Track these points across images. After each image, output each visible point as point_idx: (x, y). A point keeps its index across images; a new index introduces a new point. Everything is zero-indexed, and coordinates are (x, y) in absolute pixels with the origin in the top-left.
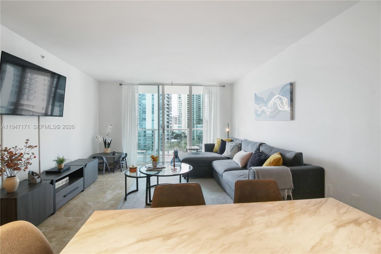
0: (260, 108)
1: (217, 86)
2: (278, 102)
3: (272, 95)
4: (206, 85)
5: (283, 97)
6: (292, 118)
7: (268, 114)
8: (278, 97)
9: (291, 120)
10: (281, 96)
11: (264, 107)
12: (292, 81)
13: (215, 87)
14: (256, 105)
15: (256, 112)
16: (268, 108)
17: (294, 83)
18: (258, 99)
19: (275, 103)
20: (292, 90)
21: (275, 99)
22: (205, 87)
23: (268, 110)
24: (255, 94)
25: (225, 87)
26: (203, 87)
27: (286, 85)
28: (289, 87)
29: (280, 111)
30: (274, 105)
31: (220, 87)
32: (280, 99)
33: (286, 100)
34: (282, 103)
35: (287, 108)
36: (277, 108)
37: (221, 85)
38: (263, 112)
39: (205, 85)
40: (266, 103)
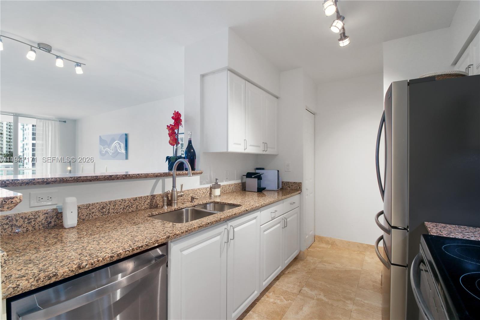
0: (104, 148)
1: (56, 121)
2: (118, 146)
3: (113, 140)
4: (40, 118)
5: (121, 143)
6: (127, 158)
7: (111, 154)
8: (118, 142)
9: (126, 159)
10: (120, 141)
11: (107, 149)
12: (127, 133)
13: (53, 122)
14: (102, 146)
15: (101, 152)
16: (111, 150)
17: (128, 134)
18: (102, 141)
19: (116, 147)
20: (127, 139)
21: (116, 144)
22: (39, 120)
23: (111, 151)
24: (100, 136)
25: (66, 122)
26: (36, 119)
27: (122, 135)
28: (124, 136)
29: (119, 153)
30: (115, 148)
31: (60, 122)
32: (119, 144)
33: (123, 145)
34: (120, 147)
35: (123, 151)
36: (117, 150)
37: (61, 120)
38: (107, 152)
39: (38, 118)
40: (109, 145)
